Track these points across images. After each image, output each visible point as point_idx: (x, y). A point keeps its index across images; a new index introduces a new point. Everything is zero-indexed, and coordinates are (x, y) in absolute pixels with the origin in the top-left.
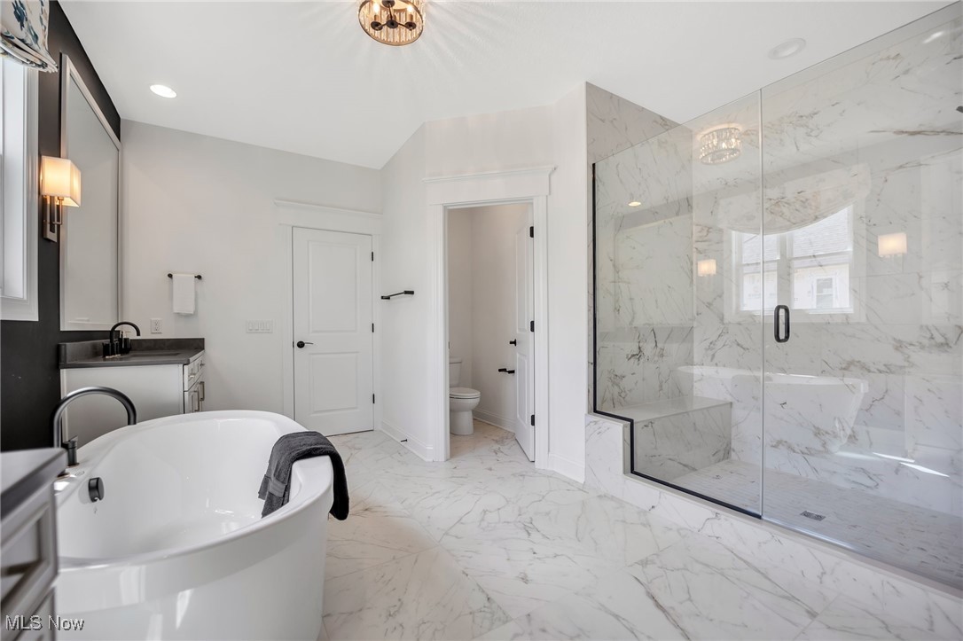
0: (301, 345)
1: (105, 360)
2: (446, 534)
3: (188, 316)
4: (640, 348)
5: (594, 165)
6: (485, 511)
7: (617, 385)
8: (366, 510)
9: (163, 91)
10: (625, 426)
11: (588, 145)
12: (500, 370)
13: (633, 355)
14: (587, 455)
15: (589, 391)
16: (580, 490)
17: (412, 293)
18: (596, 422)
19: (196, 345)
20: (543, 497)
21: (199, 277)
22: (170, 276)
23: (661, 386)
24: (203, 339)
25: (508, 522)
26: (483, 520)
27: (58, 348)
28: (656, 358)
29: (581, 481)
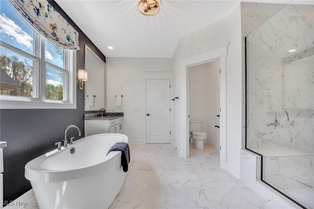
0: (148, 115)
1: (98, 118)
2: (169, 185)
3: (120, 107)
4: (276, 121)
5: (246, 38)
6: (188, 181)
7: (260, 137)
8: (151, 170)
9: (110, 48)
10: (257, 158)
11: (242, 29)
12: (215, 126)
13: (271, 124)
14: (241, 167)
15: (242, 139)
16: (236, 182)
17: (178, 98)
18: (245, 154)
19: (121, 115)
20: (216, 181)
21: (122, 96)
22: (116, 96)
23: (292, 141)
24: (123, 113)
25: (195, 188)
26: (186, 184)
27: (84, 115)
28: (288, 126)
29: (238, 178)
